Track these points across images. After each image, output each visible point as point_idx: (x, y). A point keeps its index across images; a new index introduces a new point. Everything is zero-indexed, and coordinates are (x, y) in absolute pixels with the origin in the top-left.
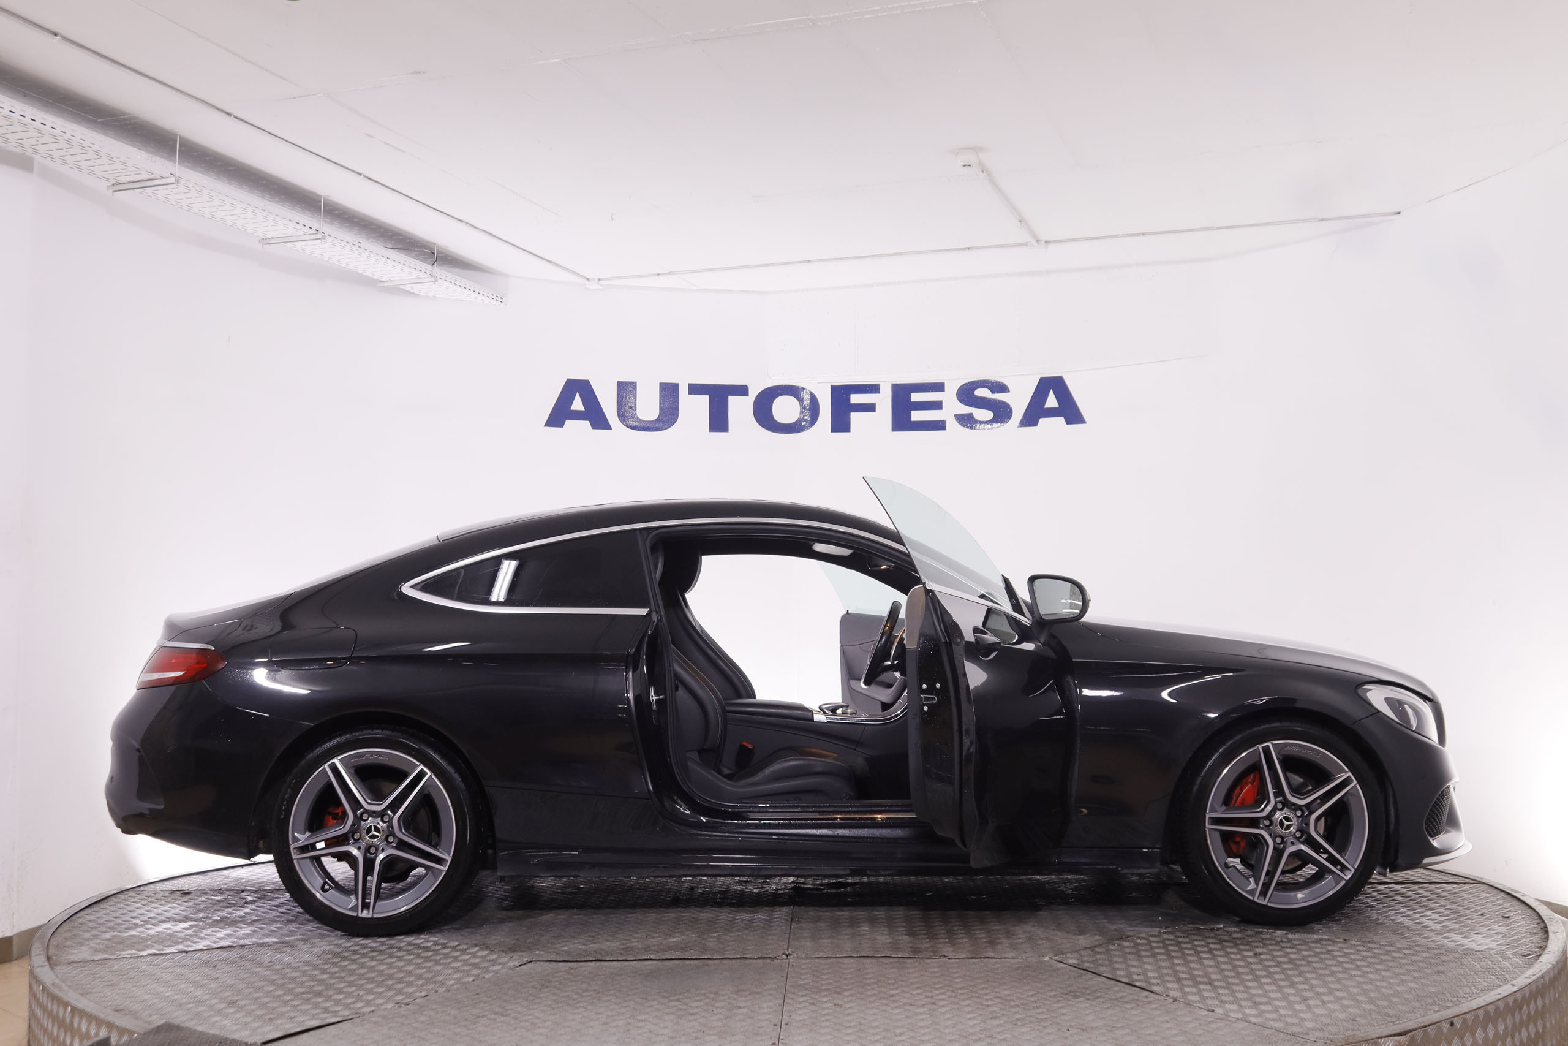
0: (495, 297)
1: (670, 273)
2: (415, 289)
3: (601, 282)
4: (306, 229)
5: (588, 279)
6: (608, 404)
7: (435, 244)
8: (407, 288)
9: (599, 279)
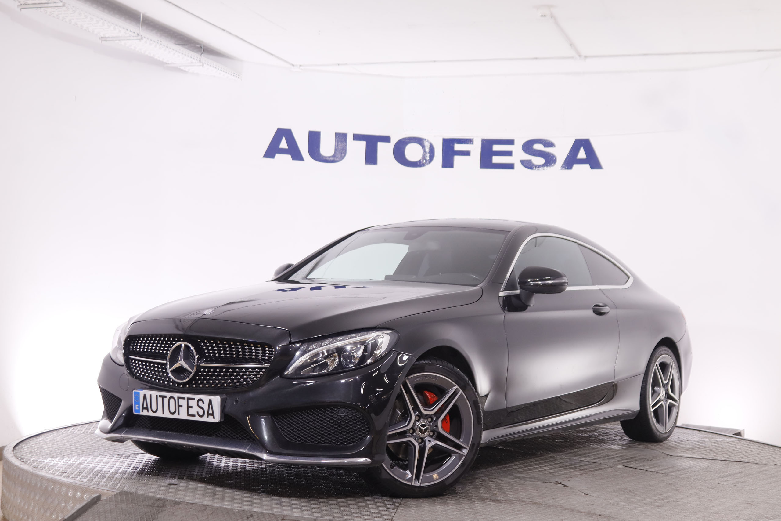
0: (235, 75)
1: (346, 64)
2: (187, 69)
3: (301, 68)
4: (132, 34)
5: (293, 65)
6: (303, 145)
7: (202, 42)
8: (182, 68)
9: (300, 66)
